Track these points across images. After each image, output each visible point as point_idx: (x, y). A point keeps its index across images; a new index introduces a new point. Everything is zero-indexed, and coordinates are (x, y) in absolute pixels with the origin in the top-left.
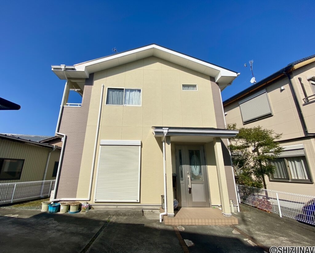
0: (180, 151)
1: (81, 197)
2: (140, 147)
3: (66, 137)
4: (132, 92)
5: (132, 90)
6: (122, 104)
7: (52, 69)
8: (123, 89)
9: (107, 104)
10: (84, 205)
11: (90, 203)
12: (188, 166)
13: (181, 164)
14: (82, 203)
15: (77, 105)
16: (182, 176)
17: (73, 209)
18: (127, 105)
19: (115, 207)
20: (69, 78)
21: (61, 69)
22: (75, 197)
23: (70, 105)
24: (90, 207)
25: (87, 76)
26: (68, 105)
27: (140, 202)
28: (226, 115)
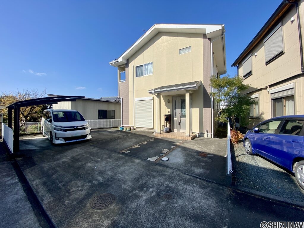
0: (175, 101)
1: (131, 125)
2: (152, 100)
3: (122, 98)
4: (148, 65)
5: (148, 64)
6: (143, 75)
7: (110, 64)
8: (143, 65)
9: (136, 77)
10: (132, 128)
11: (134, 127)
12: (179, 110)
13: (175, 108)
14: (131, 127)
15: (124, 81)
16: (175, 116)
17: (128, 129)
18: (146, 76)
19: (144, 130)
20: (119, 66)
21: (112, 63)
22: (129, 125)
23: (122, 81)
24: (134, 129)
25: (125, 62)
26: (121, 82)
27: (154, 128)
28: (256, 56)
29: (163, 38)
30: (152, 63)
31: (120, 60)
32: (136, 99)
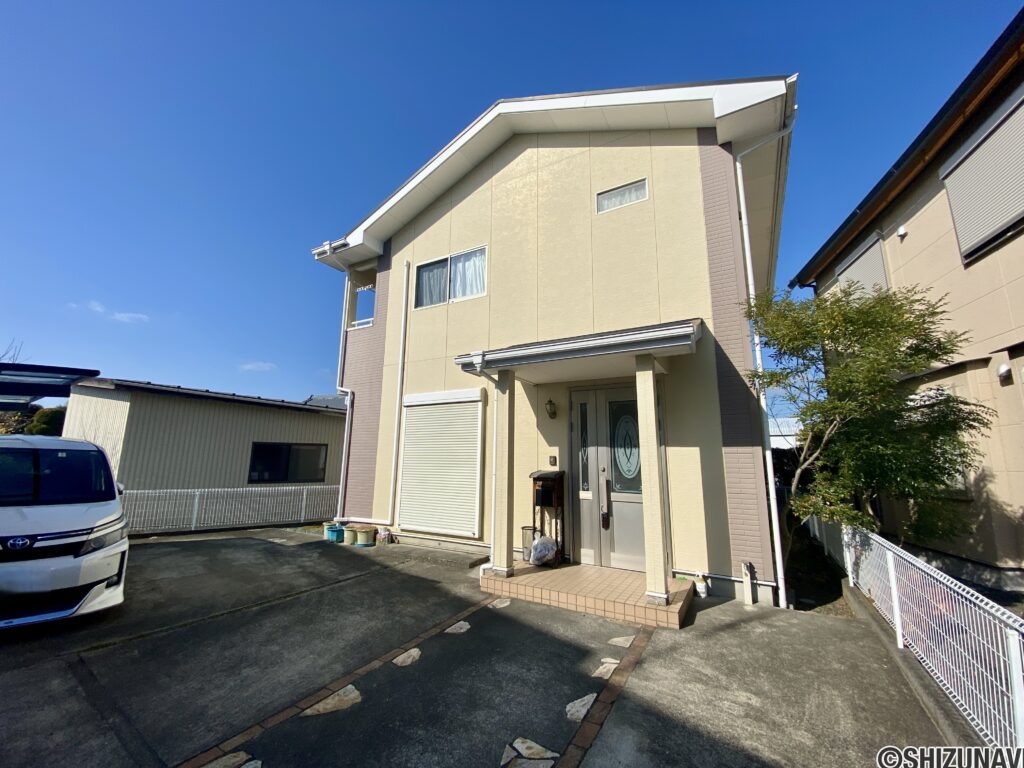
0: (583, 407)
1: (379, 519)
2: (480, 404)
3: (353, 394)
4: (469, 260)
5: (468, 256)
6: (444, 300)
7: (316, 258)
8: (446, 260)
9: (416, 306)
10: (382, 533)
11: (395, 530)
12: (604, 451)
13: (585, 444)
14: (379, 528)
15: (368, 323)
16: (586, 479)
17: (361, 539)
18: (455, 300)
19: (435, 544)
20: (352, 266)
21: (324, 252)
22: (370, 516)
23: (359, 325)
24: (392, 539)
25: (378, 249)
26: (354, 326)
27: (481, 538)
28: (903, 237)
29: (530, 157)
30: (482, 251)
31: (355, 238)
32: (407, 400)
